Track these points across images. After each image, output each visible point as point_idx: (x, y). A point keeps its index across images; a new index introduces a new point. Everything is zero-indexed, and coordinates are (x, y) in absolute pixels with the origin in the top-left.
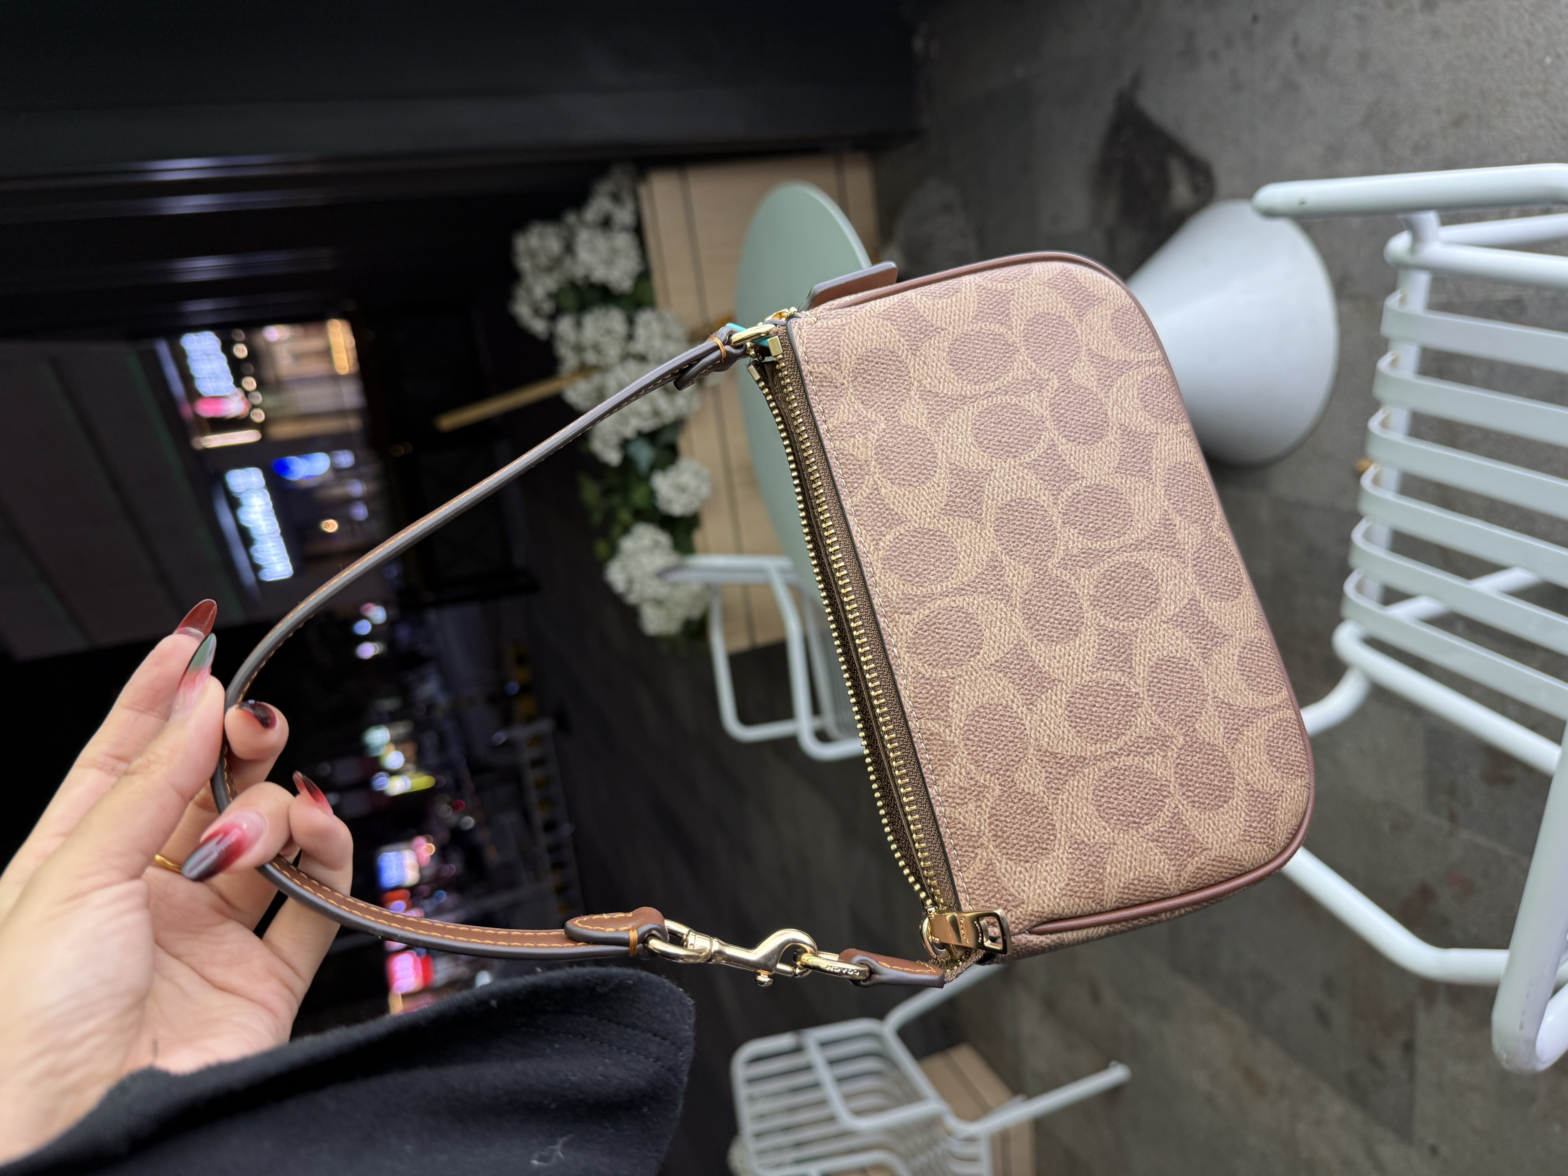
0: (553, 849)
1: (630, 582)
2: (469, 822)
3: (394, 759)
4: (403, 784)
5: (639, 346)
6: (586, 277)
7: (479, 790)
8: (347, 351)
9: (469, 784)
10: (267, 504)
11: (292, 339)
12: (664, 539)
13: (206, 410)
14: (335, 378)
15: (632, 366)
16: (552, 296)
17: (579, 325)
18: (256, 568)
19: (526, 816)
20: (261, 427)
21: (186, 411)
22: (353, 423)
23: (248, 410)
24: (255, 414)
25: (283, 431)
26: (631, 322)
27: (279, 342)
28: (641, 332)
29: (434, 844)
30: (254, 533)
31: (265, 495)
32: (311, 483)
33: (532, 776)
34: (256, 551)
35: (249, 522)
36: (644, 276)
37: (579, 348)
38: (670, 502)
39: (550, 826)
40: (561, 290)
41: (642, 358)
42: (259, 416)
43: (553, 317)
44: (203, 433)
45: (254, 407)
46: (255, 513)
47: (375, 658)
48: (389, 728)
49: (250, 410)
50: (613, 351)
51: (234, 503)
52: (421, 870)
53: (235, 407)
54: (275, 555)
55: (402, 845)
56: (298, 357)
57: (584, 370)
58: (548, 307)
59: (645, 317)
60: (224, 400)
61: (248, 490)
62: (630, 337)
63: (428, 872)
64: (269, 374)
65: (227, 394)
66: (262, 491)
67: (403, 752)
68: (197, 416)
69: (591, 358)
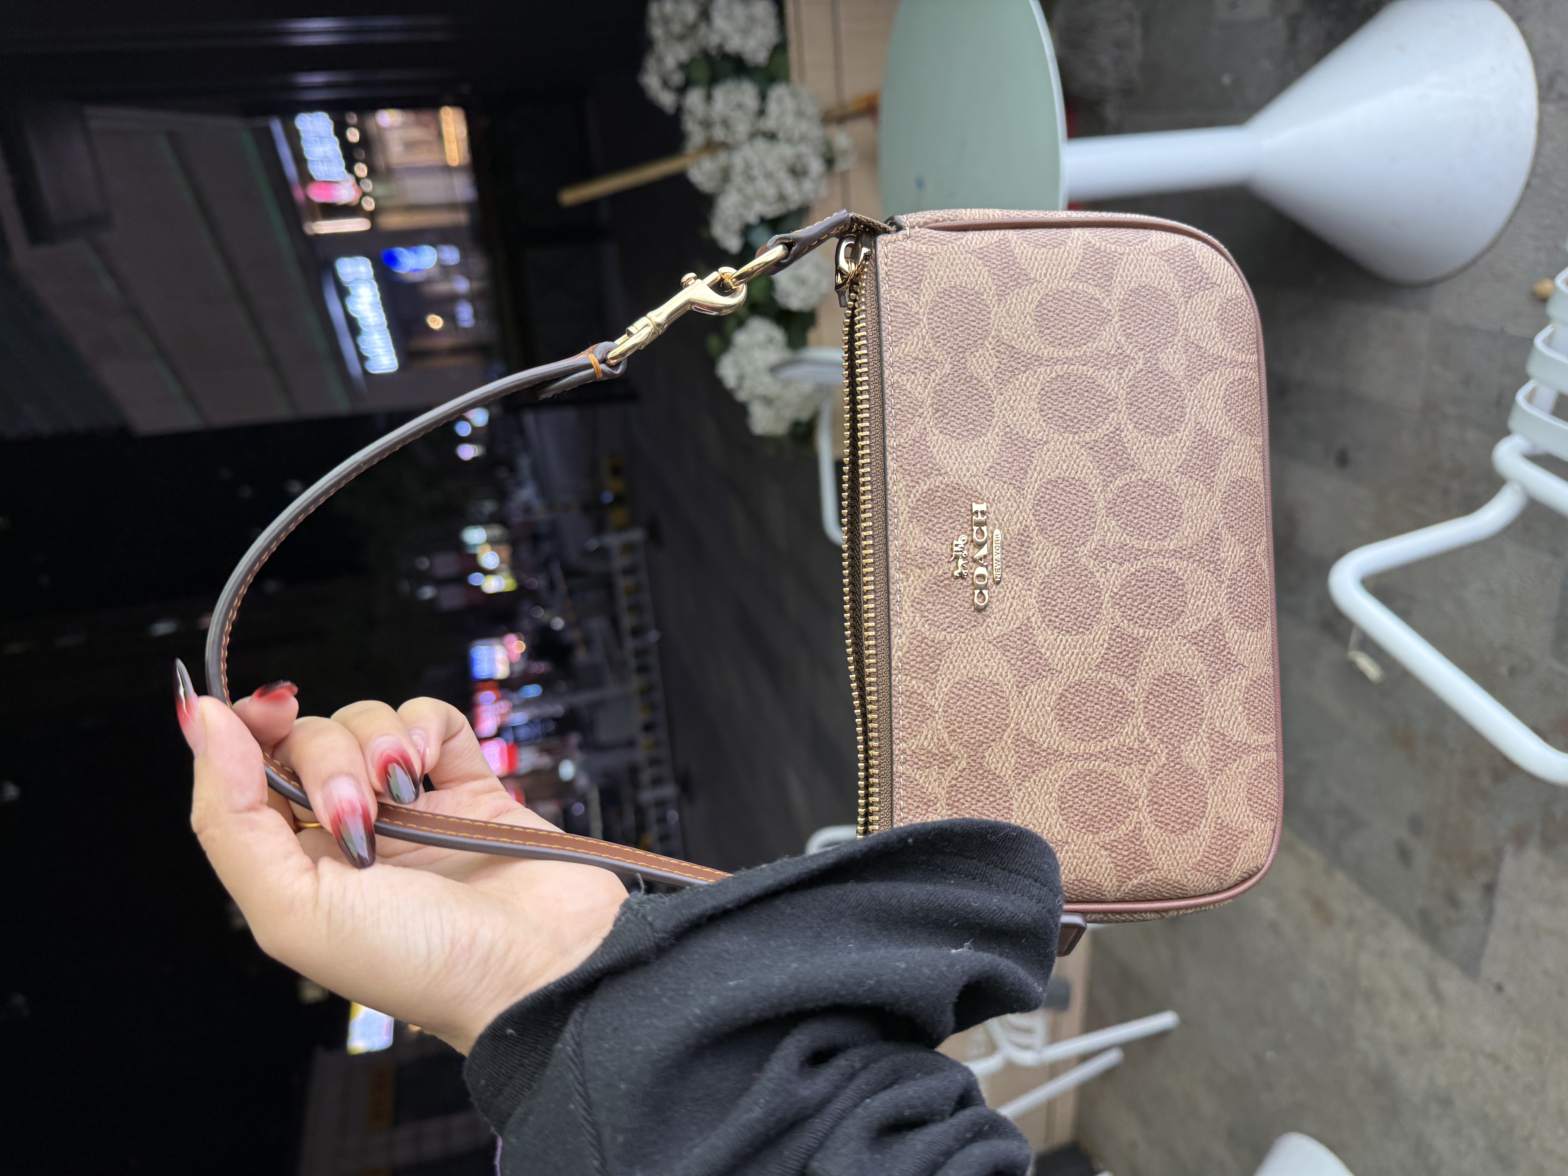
0: (640, 653)
1: (741, 378)
2: (558, 623)
3: (489, 558)
4: (498, 584)
5: (770, 123)
6: (720, 47)
7: (571, 593)
8: (457, 142)
9: (562, 587)
10: (375, 296)
11: (404, 125)
12: (778, 334)
13: (317, 196)
14: (447, 169)
15: (761, 144)
16: (683, 67)
17: (709, 98)
18: (362, 359)
19: (615, 622)
20: (372, 216)
21: (298, 194)
22: (461, 218)
23: (358, 197)
24: (366, 201)
25: (393, 221)
26: (763, 97)
27: (391, 128)
28: (773, 107)
29: (525, 642)
30: (361, 323)
31: (373, 286)
32: (417, 277)
33: (623, 583)
34: (363, 341)
35: (355, 312)
36: (780, 49)
37: (707, 124)
38: (788, 295)
39: (637, 632)
40: (693, 60)
41: (772, 137)
42: (369, 205)
43: (682, 90)
44: (314, 219)
45: (364, 194)
46: (362, 304)
47: (474, 459)
48: (486, 529)
49: (361, 199)
50: (742, 128)
51: (343, 292)
52: (511, 665)
53: (345, 194)
54: (381, 348)
55: (494, 641)
56: (409, 145)
57: (711, 147)
58: (677, 78)
59: (778, 93)
60: (337, 185)
61: (357, 280)
62: (762, 112)
63: (518, 668)
64: (380, 162)
65: (338, 179)
66: (371, 283)
67: (499, 553)
68: (308, 199)
69: (719, 134)
